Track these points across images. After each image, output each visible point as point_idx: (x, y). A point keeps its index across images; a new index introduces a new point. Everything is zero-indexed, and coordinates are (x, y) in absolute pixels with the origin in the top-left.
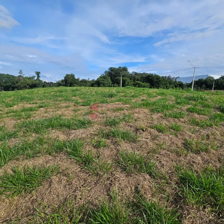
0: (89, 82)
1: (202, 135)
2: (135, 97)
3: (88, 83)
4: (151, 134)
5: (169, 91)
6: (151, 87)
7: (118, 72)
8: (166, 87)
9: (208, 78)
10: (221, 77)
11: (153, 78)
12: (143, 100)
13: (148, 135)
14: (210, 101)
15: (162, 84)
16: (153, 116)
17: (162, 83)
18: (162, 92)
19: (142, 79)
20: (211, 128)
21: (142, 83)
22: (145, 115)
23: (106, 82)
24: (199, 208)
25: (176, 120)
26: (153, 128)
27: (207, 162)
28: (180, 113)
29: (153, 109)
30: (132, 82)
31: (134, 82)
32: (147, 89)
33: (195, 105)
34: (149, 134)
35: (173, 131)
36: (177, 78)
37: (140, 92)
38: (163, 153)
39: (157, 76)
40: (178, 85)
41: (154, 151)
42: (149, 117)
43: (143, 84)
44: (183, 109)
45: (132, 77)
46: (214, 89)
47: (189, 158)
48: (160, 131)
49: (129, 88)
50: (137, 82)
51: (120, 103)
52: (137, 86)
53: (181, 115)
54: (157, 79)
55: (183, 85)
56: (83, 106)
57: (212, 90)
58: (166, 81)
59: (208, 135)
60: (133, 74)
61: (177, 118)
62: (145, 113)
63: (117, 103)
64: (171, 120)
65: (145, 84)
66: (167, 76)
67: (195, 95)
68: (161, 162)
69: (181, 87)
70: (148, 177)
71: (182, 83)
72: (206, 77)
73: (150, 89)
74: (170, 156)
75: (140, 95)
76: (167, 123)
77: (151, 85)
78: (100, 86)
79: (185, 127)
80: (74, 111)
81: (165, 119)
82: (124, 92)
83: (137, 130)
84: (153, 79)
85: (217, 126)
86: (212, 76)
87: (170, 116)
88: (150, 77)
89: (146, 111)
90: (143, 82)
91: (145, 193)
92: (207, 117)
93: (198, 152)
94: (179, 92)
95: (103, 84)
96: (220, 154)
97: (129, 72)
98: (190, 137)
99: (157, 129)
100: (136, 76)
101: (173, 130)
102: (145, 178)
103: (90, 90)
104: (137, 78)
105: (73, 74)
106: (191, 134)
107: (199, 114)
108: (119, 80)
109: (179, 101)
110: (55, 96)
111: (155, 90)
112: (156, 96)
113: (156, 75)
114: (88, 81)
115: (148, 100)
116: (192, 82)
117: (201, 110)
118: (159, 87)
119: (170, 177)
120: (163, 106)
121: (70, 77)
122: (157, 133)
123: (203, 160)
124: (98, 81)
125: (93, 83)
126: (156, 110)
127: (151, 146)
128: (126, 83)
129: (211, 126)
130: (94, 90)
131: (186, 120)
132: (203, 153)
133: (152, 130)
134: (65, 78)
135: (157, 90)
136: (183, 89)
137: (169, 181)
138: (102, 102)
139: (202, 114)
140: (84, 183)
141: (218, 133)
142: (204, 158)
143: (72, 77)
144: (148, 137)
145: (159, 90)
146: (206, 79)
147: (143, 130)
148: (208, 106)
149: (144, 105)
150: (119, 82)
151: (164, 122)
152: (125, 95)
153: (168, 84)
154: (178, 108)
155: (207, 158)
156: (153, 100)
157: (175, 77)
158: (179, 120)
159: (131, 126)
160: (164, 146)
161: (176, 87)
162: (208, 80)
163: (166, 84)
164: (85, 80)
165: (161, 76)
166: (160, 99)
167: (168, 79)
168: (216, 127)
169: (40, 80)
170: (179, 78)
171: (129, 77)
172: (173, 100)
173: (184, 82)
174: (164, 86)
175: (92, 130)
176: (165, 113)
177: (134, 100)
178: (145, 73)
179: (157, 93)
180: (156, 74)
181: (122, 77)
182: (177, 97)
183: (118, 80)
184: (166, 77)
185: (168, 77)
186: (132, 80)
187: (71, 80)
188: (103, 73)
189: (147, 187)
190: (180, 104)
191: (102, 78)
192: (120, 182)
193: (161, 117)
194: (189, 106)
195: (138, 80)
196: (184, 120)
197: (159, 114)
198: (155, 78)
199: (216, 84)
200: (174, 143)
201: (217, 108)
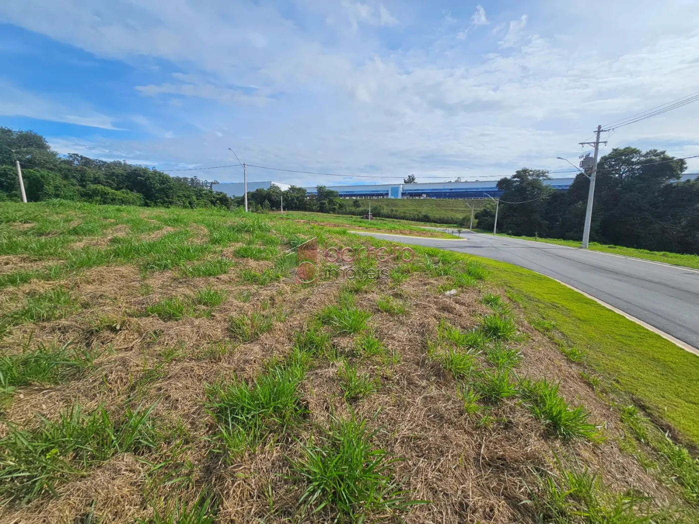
1: (263, 300)
2: (85, 234)
4: (140, 335)
5: (195, 214)
6: (147, 203)
8: (190, 203)
10: (290, 187)
11: (148, 178)
12: (114, 241)
13: (132, 337)
14: (275, 232)
15: (178, 197)
16: (150, 282)
17: (178, 194)
18: (176, 217)
19: (113, 180)
20: (276, 284)
21: (113, 191)
22: (122, 283)
24: (254, 453)
25: (212, 279)
26: (148, 315)
27: (270, 350)
28: (219, 262)
29: (148, 264)
30: (74, 185)
31: (84, 186)
32: (132, 208)
33: (250, 243)
34: (136, 335)
35: (204, 307)
36: (214, 183)
37: (106, 218)
38: (177, 371)
39: (160, 175)
40: (218, 199)
41: (149, 377)
42: (137, 285)
43: (119, 194)
44: (225, 253)
45: (69, 170)
46: (284, 209)
47: (237, 356)
48: (168, 316)
49: (61, 204)
50: (93, 186)
51: (15, 259)
52: (98, 198)
53: (221, 267)
54: (163, 183)
55: (228, 201)
57: (280, 210)
58: (187, 189)
59: (272, 299)
60: (76, 162)
61: (214, 275)
62: (122, 276)
64: (199, 281)
65: (125, 195)
66: (190, 176)
67: (249, 222)
68: (170, 396)
69: (226, 205)
71: (225, 196)
72: (269, 187)
73: (143, 209)
74: (193, 371)
75: (105, 227)
76: (188, 292)
77: (147, 199)
79: (231, 292)
81: (185, 282)
82: (34, 219)
83: (89, 335)
84: (151, 183)
85: (285, 276)
86: (277, 184)
87: (197, 272)
88: (141, 176)
89: (127, 270)
90: (117, 189)
92: (270, 264)
93: (254, 338)
94: (216, 215)
96: (291, 326)
98: (241, 310)
99: (159, 315)
100: (86, 168)
101: (204, 305)
102: (114, 471)
104: (92, 175)
106: (242, 304)
107: (257, 259)
109: (216, 235)
111: (158, 211)
112: (159, 228)
113: (156, 172)
115: (131, 238)
116: (244, 195)
117: (260, 251)
118: (171, 203)
119: (193, 424)
120: (178, 253)
122: (159, 324)
123: (263, 349)
126: (158, 265)
127: (137, 366)
128: (49, 188)
129: (277, 279)
131: (233, 276)
132: (263, 336)
133: (144, 322)
135: (164, 210)
136: (228, 208)
137: (192, 434)
139: (262, 259)
141: (288, 288)
142: (266, 344)
144: (131, 345)
145: (168, 210)
147: (113, 330)
148: (271, 242)
149: (117, 256)
151: (182, 292)
152: (39, 229)
153: (194, 198)
154: (215, 252)
155: (271, 342)
156: (147, 238)
157: (209, 181)
158: (218, 278)
159: (65, 330)
160: (180, 353)
161: (213, 203)
162: (271, 192)
163: (189, 198)
165: (172, 175)
166: (169, 235)
167: (192, 184)
168: (284, 278)
170: (218, 183)
171: (60, 170)
172: (204, 236)
173: (230, 195)
174: (184, 203)
176: (183, 268)
177: (78, 244)
178: (120, 163)
179: (161, 220)
180: (158, 170)
181: (22, 166)
183: (3, 177)
184: (185, 179)
185: (192, 179)
186: (74, 181)
189: (126, 490)
190: (219, 243)
193: (175, 279)
194: (239, 245)
195: (99, 183)
196: (229, 277)
197: (168, 274)
198: (153, 179)
199: (285, 200)
200: (205, 335)
201: (286, 244)
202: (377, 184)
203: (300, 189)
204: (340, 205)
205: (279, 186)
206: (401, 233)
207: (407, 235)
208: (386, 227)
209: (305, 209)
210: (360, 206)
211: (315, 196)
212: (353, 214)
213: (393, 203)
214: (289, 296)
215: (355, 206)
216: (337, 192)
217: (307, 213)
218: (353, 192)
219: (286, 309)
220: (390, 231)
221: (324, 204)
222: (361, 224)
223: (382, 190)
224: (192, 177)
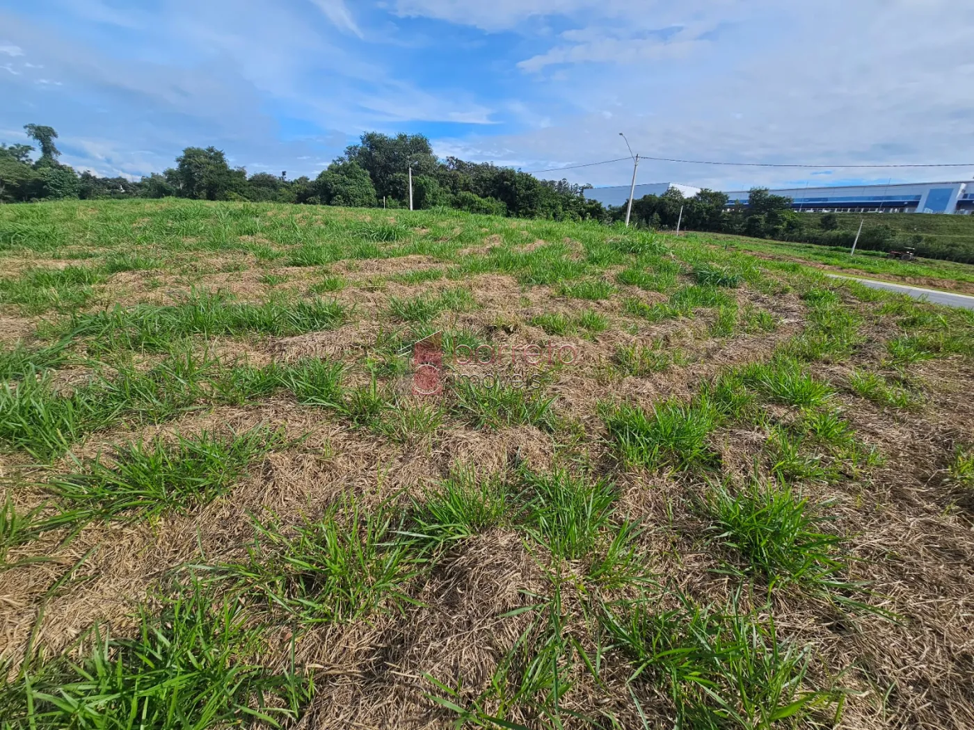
0: (287, 188)
1: (655, 337)
2: (468, 242)
3: (284, 190)
4: (529, 341)
5: (566, 227)
6: (508, 213)
7: (399, 156)
8: (555, 215)
9: (667, 194)
10: (699, 191)
11: (513, 183)
12: (492, 250)
13: (522, 341)
14: (673, 256)
15: (542, 206)
16: (529, 295)
17: (543, 203)
18: (548, 229)
19: (481, 187)
20: (673, 322)
21: (480, 199)
22: (504, 292)
23: (353, 189)
24: (651, 474)
25: (591, 303)
26: (534, 326)
27: (667, 391)
28: (600, 285)
29: (526, 277)
30: (447, 192)
31: (455, 194)
32: (499, 218)
33: (638, 266)
34: (525, 341)
35: (586, 331)
36: (586, 188)
37: (480, 227)
38: (567, 380)
39: (527, 177)
40: (589, 210)
42: (518, 297)
43: (485, 202)
44: (606, 275)
45: (445, 176)
46: (682, 228)
47: (626, 386)
48: (552, 330)
49: (443, 212)
50: (462, 194)
51: (424, 259)
52: (466, 207)
53: (602, 290)
54: (528, 188)
55: (602, 213)
56: (295, 268)
57: (675, 229)
58: (554, 196)
60: (451, 167)
61: (594, 299)
62: (503, 286)
63: (412, 257)
64: (578, 303)
65: (490, 204)
66: (557, 180)
67: (638, 240)
68: (564, 398)
69: (598, 219)
70: (535, 432)
71: (599, 206)
72: (664, 191)
73: (509, 220)
74: (583, 384)
75: (482, 236)
76: (568, 312)
77: (510, 208)
78: (333, 202)
79: (614, 321)
80: (266, 281)
81: (563, 301)
82: (428, 226)
83: (490, 330)
84: (516, 189)
85: (686, 316)
86: (678, 187)
87: (575, 294)
89: (507, 280)
90: (484, 196)
91: (533, 463)
92: (664, 297)
93: (645, 374)
94: (591, 229)
95: (344, 197)
96: (693, 374)
97: (435, 159)
98: (628, 342)
99: (544, 327)
100: (458, 173)
101: (586, 327)
102: (528, 435)
103: (300, 215)
104: (462, 182)
105: (218, 149)
106: (629, 336)
107: (646, 289)
108: (400, 183)
109: (595, 253)
110: (164, 232)
111: (523, 223)
112: (531, 241)
113: (522, 174)
114: (281, 183)
115: (507, 249)
116: (627, 204)
117: (651, 279)
118: (535, 213)
119: (587, 428)
120: (556, 268)
121: (203, 159)
122: (545, 337)
123: (657, 388)
124: (325, 184)
125: (305, 191)
126: (535, 279)
128: (429, 196)
129: (674, 316)
130: (316, 215)
131: (616, 304)
132: (656, 376)
133: (532, 330)
134: (183, 162)
135: (530, 221)
136: (601, 222)
137: (587, 435)
138: (363, 255)
139: (652, 290)
140: (366, 463)
141: (689, 332)
142: (660, 385)
143: (212, 161)
145: (534, 222)
146: (663, 195)
147: (508, 331)
148: (668, 269)
149: (498, 265)
150: (403, 192)
151: (561, 311)
152: (435, 234)
153: (560, 208)
154: (593, 274)
155: (668, 384)
156: (521, 251)
157: (581, 185)
158: (598, 303)
159: (471, 321)
161: (583, 215)
162: (667, 200)
163: (554, 207)
164: (269, 176)
165: (539, 178)
166: (543, 250)
167: (559, 189)
168: (684, 318)
169: (61, 167)
170: (591, 188)
171: (438, 176)
172: (579, 253)
173: (605, 204)
174: (548, 214)
175: (354, 333)
176: (560, 285)
177: (465, 250)
178: (487, 165)
179: (532, 232)
180: (524, 172)
181: (412, 174)
182: (590, 244)
183: (398, 185)
184: (552, 183)
185: (560, 183)
186: (448, 188)
187: (211, 172)
188: (343, 155)
189: (537, 452)
190: (597, 263)
191: (337, 172)
192: (470, 447)
193: (552, 297)
194: (622, 269)
195: (468, 190)
196: (612, 304)
197: (545, 290)
198: (520, 184)
199: (686, 212)
200: (590, 357)
201: (689, 275)
202: (892, 183)
203: (717, 195)
204: (790, 223)
205: (681, 191)
206: (931, 284)
207: (945, 289)
208: (893, 269)
209: (719, 229)
210: (836, 228)
211: (741, 206)
212: (816, 241)
213: (927, 223)
214: (688, 342)
215: (823, 227)
216: (789, 200)
217: (720, 235)
218: (826, 199)
219: (684, 355)
220: (902, 278)
221: (757, 221)
222: (830, 260)
223: (899, 195)
224: (561, 179)
